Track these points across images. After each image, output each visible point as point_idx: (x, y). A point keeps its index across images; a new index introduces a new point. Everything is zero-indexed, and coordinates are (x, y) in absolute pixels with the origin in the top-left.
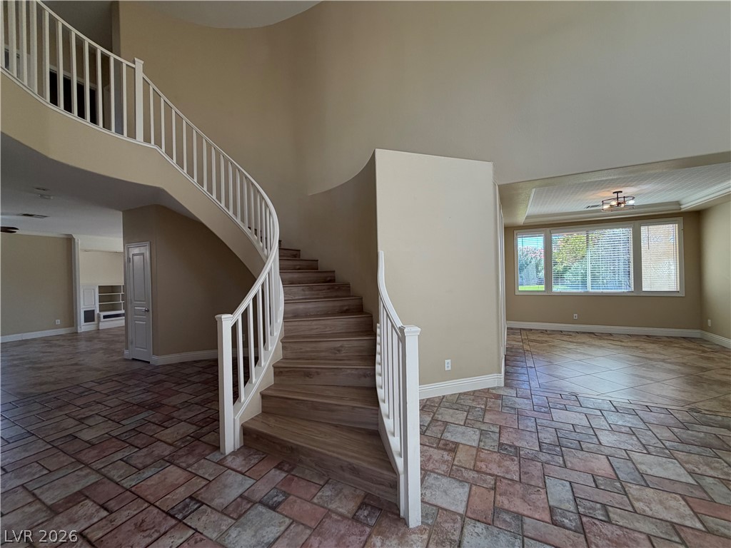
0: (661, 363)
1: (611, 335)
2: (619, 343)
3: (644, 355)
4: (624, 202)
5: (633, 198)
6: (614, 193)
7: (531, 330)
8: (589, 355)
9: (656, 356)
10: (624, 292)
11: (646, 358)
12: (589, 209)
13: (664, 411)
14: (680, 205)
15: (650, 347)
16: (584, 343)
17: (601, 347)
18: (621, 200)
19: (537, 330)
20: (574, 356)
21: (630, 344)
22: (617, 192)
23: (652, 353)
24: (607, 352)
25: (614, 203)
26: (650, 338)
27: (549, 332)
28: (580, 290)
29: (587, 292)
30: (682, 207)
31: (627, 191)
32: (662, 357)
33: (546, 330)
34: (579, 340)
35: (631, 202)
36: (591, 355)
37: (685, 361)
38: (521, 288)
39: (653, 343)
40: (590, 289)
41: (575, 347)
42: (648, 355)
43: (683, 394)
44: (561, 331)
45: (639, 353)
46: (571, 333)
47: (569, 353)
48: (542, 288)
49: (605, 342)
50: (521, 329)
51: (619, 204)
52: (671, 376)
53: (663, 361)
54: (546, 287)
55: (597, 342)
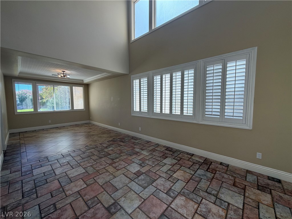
0: (79, 133)
1: (64, 127)
2: (67, 129)
3: (74, 132)
4: (66, 76)
5: (69, 75)
6: (62, 71)
7: (26, 132)
8: (55, 137)
9: (78, 131)
10: (68, 110)
11: (75, 133)
12: (53, 76)
13: (79, 150)
14: (83, 81)
15: (77, 128)
16: (53, 132)
17: (60, 132)
18: (65, 75)
19: (30, 131)
20: (48, 140)
21: (70, 129)
22: (64, 71)
23: (77, 130)
24: (62, 134)
25: (62, 75)
26: (77, 126)
27: (37, 131)
28: (52, 110)
29: (55, 111)
30: (84, 82)
31: (67, 72)
32: (80, 131)
33: (35, 130)
34: (51, 132)
35: (68, 76)
36: (56, 137)
37: (85, 131)
38: (19, 111)
39: (77, 127)
40: (55, 110)
41: (49, 135)
42: (75, 132)
43: (84, 142)
44: (43, 129)
45: (73, 132)
46: (47, 129)
47: (46, 138)
48: (32, 110)
49: (62, 130)
50: (19, 133)
51: (64, 76)
52: (81, 137)
53: (80, 132)
54: (34, 109)
55: (59, 131)
